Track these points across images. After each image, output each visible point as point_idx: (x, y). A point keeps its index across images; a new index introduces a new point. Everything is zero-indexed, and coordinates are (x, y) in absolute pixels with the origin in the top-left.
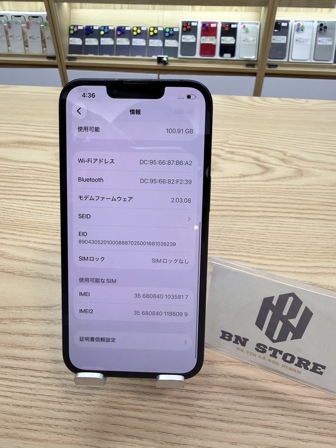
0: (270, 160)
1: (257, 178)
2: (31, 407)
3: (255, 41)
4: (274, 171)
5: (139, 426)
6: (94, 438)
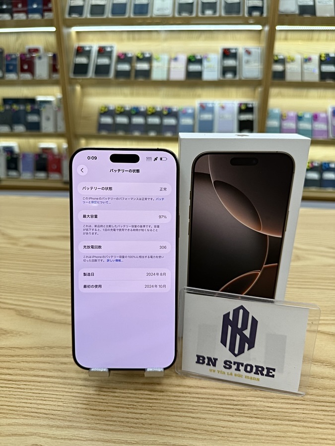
2: (105, 411)
5: (193, 422)
6: (159, 429)
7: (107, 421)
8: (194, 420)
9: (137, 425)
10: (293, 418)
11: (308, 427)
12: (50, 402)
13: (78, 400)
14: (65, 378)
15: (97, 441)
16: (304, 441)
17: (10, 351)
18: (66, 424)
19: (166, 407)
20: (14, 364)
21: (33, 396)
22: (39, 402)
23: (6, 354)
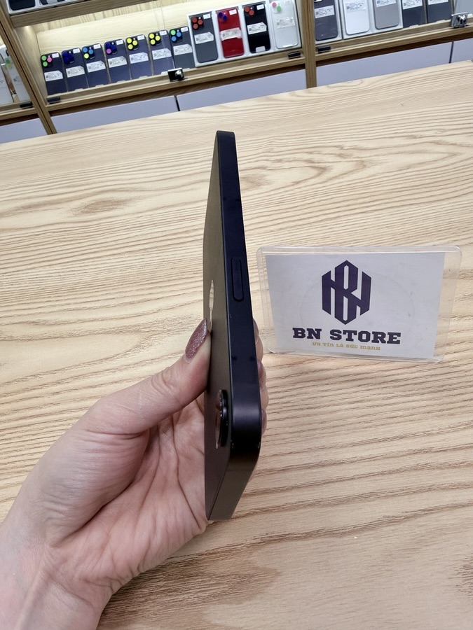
0: (326, 158)
1: (313, 181)
3: (293, 21)
4: (331, 169)
10: (355, 399)
11: (373, 406)
14: (61, 412)
16: (369, 424)
21: (23, 446)
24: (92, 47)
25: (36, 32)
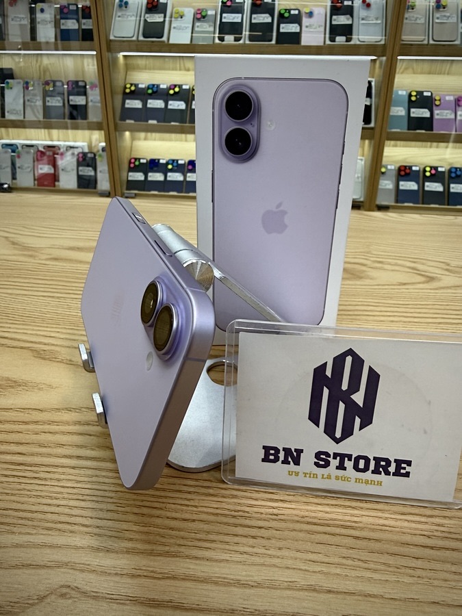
0: (431, 269)
1: (421, 286)
2: (194, 521)
4: (440, 280)
5: (358, 547)
6: (296, 559)
7: (200, 540)
8: (359, 542)
9: (255, 550)
12: (93, 503)
13: (143, 501)
15: (183, 579)
17: (22, 414)
18: (123, 545)
19: (303, 517)
20: (27, 437)
22: (72, 503)
23: (15, 419)
24: (177, 161)
25: (133, 139)
